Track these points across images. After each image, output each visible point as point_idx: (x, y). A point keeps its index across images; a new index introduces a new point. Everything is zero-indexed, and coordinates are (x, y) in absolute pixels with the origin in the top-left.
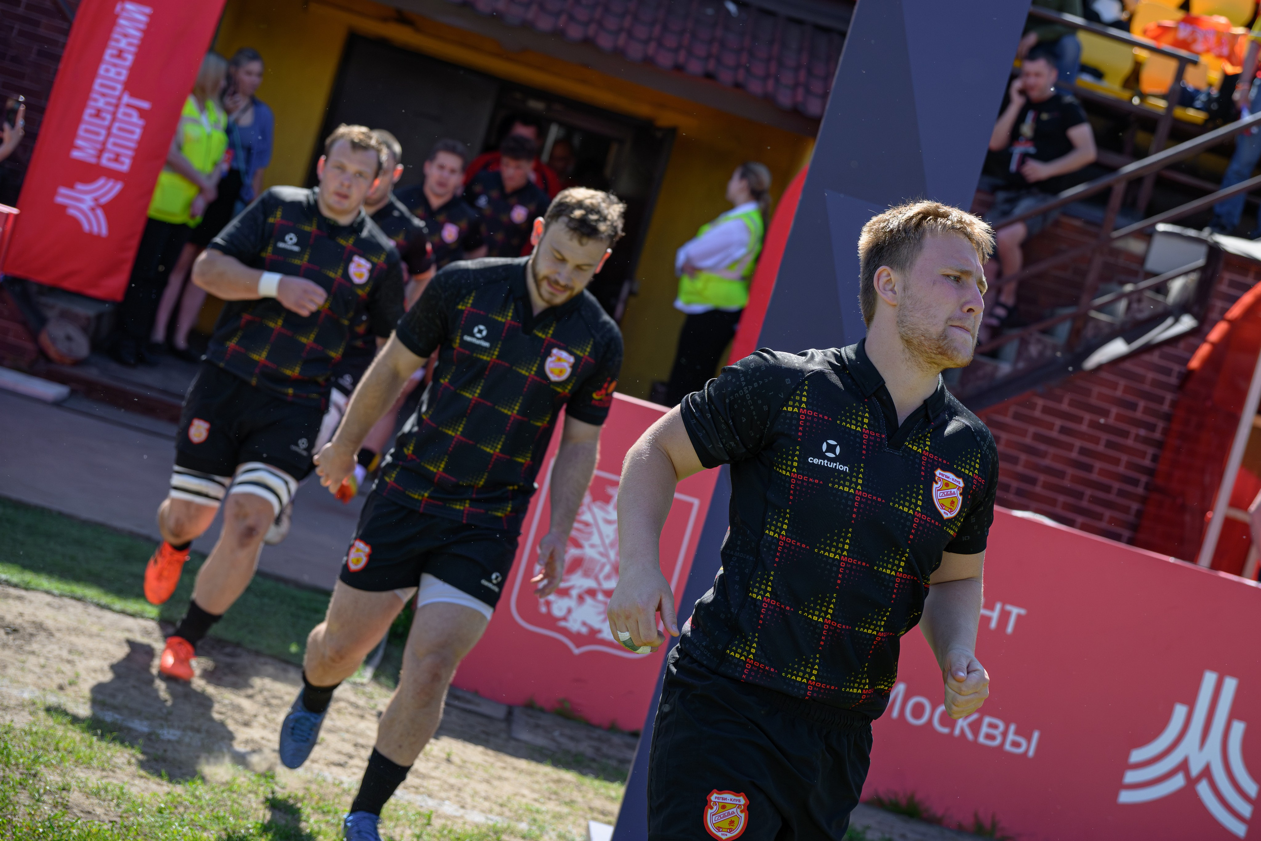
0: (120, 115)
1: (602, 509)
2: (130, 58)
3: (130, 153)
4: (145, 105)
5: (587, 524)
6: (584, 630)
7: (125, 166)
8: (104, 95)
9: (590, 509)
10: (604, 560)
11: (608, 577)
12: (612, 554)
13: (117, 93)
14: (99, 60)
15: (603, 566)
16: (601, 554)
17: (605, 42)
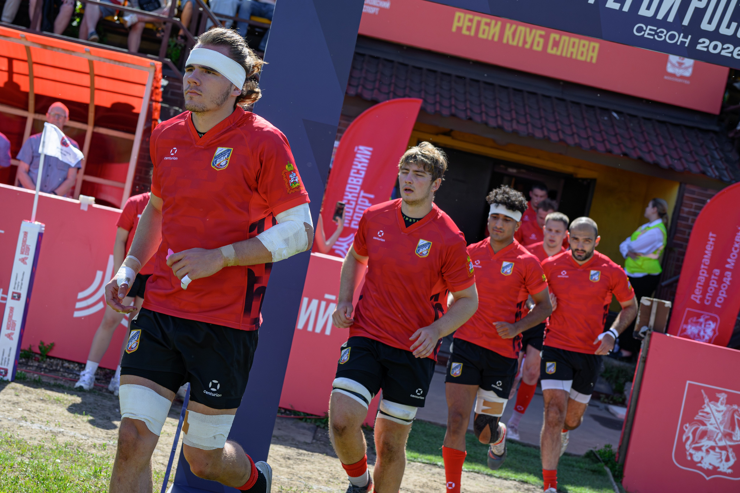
0: (359, 202)
1: (715, 405)
2: (363, 173)
4: (372, 196)
5: (708, 413)
6: (711, 468)
8: (351, 193)
9: (708, 405)
10: (718, 431)
11: (720, 440)
12: (722, 428)
13: (357, 191)
14: (348, 176)
15: (718, 434)
16: (716, 428)
17: (601, 148)
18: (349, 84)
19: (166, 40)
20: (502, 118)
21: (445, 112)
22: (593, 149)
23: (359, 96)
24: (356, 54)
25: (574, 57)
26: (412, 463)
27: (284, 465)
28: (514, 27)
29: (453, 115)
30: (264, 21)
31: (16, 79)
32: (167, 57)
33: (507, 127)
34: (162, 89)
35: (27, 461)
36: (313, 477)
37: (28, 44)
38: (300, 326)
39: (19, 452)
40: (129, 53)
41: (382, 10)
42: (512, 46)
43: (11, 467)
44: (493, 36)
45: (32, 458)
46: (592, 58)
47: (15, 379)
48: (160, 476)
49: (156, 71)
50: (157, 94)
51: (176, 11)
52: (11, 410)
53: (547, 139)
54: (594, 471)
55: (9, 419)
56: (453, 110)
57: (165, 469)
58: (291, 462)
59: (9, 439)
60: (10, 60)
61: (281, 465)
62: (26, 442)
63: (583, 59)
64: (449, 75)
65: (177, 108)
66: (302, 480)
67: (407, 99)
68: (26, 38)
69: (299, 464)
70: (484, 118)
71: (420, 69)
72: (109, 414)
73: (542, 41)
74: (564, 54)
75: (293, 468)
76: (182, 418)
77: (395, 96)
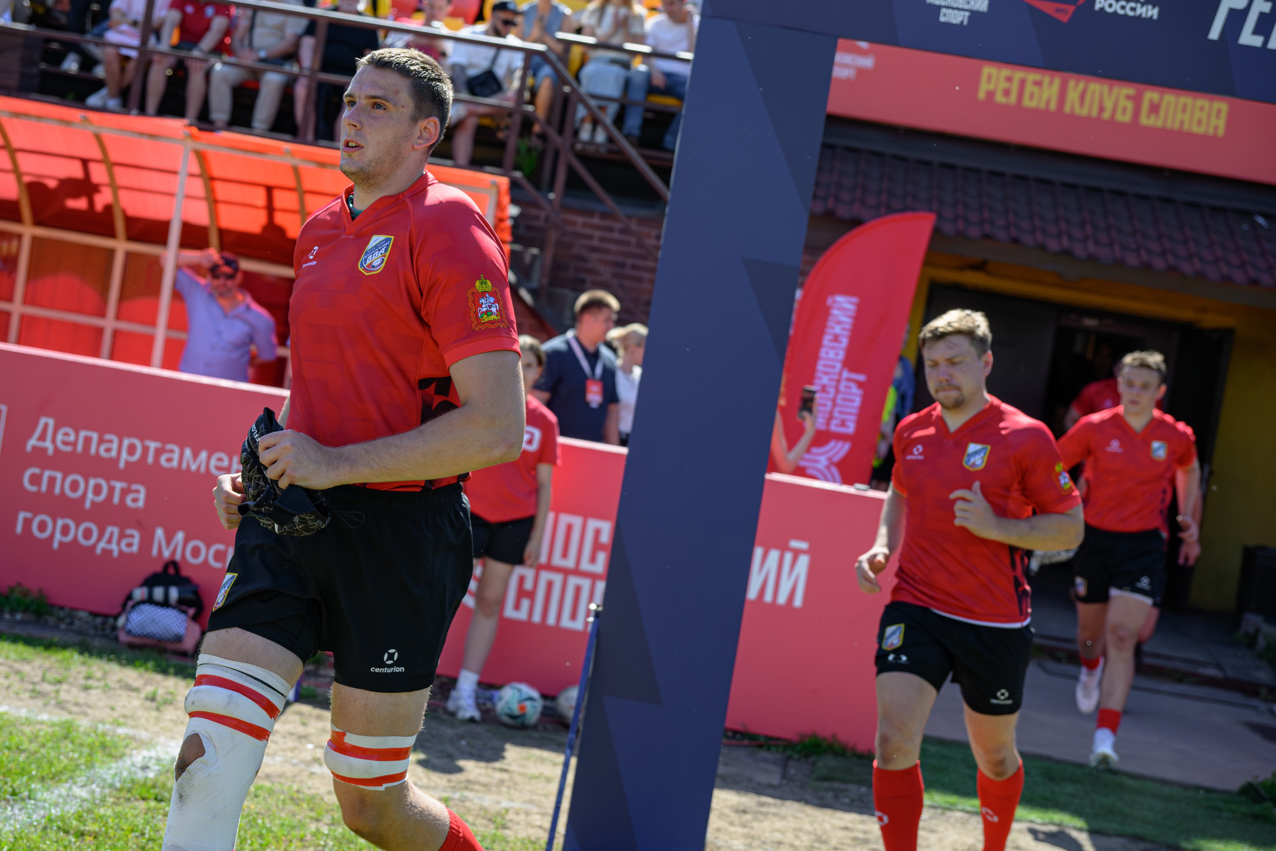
0: (842, 388)
2: (845, 341)
3: (853, 418)
4: (861, 378)
7: (851, 428)
8: (826, 373)
13: (837, 370)
14: (818, 345)
17: (1239, 276)
18: (815, 196)
19: (513, 142)
20: (1070, 237)
21: (974, 232)
22: (1227, 279)
23: (829, 215)
24: (825, 146)
25: (1186, 127)
26: (949, 813)
27: (737, 822)
28: (1082, 85)
29: (987, 237)
30: (669, 102)
31: (280, 219)
32: (517, 167)
33: (1079, 250)
34: (509, 223)
35: (325, 830)
36: (786, 840)
37: (296, 162)
38: (752, 593)
39: (312, 814)
40: (457, 166)
41: (861, 72)
42: (1080, 118)
43: (302, 840)
44: (1048, 103)
45: (333, 824)
46: (1216, 128)
47: (300, 698)
48: (537, 846)
49: (499, 193)
50: (503, 230)
51: (527, 95)
52: (296, 748)
53: (1147, 267)
54: (1256, 817)
55: (294, 761)
56: (987, 228)
57: (545, 836)
58: (748, 817)
59: (296, 795)
60: (269, 190)
61: (732, 824)
62: (322, 799)
63: (1200, 130)
64: (977, 171)
65: (535, 251)
66: (768, 847)
67: (908, 214)
68: (292, 154)
69: (761, 821)
70: (1039, 236)
71: (928, 164)
72: (450, 749)
73: (1130, 105)
74: (1169, 125)
75: (752, 828)
76: (568, 751)
77: (890, 210)
